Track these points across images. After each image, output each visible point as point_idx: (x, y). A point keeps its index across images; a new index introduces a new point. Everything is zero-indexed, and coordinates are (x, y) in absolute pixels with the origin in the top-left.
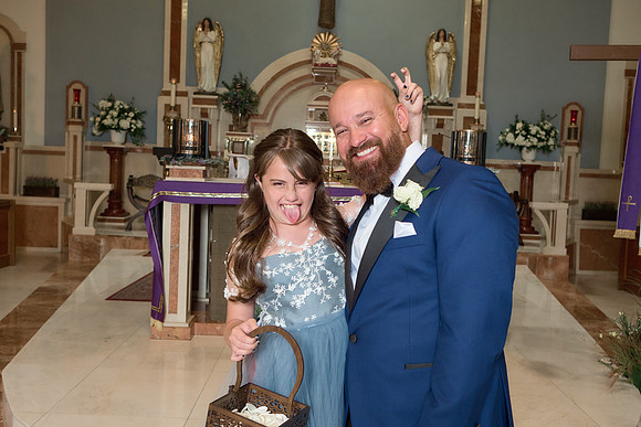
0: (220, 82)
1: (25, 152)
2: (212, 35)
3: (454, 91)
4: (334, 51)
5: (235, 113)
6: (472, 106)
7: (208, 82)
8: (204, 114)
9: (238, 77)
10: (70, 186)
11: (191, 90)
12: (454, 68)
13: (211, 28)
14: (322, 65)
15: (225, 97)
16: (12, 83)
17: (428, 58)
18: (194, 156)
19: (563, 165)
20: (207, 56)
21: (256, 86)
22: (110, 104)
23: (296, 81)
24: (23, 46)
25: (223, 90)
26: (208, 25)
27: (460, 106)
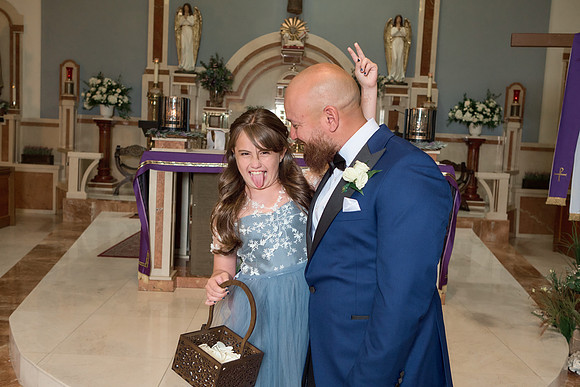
0: (199, 62)
1: (23, 124)
2: (192, 19)
3: (409, 72)
4: (301, 34)
5: (212, 90)
6: (425, 85)
7: (188, 62)
8: (184, 91)
9: (215, 57)
10: (64, 155)
11: (172, 69)
12: (410, 51)
13: (191, 13)
14: (291, 47)
15: (203, 75)
16: (11, 62)
17: (385, 41)
18: (177, 129)
19: (506, 139)
20: (187, 38)
21: (231, 65)
22: (99, 81)
23: (267, 61)
24: (20, 28)
25: (200, 70)
26: (188, 10)
27: (414, 85)
